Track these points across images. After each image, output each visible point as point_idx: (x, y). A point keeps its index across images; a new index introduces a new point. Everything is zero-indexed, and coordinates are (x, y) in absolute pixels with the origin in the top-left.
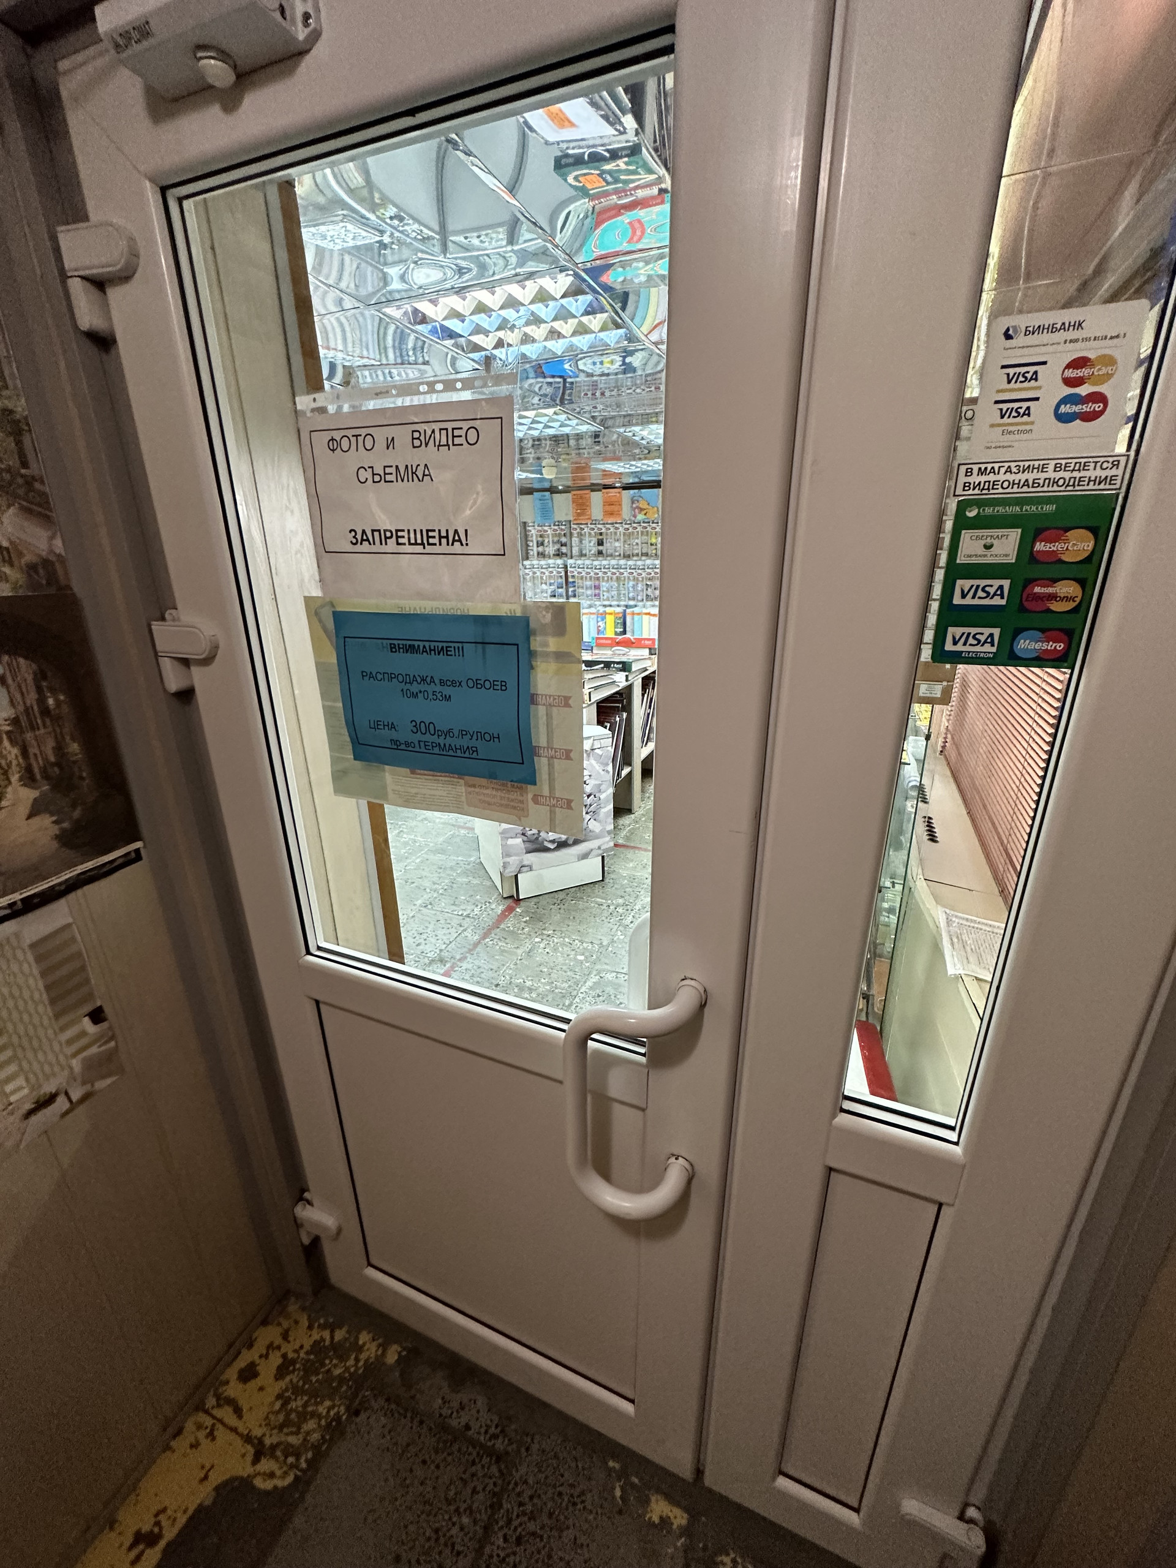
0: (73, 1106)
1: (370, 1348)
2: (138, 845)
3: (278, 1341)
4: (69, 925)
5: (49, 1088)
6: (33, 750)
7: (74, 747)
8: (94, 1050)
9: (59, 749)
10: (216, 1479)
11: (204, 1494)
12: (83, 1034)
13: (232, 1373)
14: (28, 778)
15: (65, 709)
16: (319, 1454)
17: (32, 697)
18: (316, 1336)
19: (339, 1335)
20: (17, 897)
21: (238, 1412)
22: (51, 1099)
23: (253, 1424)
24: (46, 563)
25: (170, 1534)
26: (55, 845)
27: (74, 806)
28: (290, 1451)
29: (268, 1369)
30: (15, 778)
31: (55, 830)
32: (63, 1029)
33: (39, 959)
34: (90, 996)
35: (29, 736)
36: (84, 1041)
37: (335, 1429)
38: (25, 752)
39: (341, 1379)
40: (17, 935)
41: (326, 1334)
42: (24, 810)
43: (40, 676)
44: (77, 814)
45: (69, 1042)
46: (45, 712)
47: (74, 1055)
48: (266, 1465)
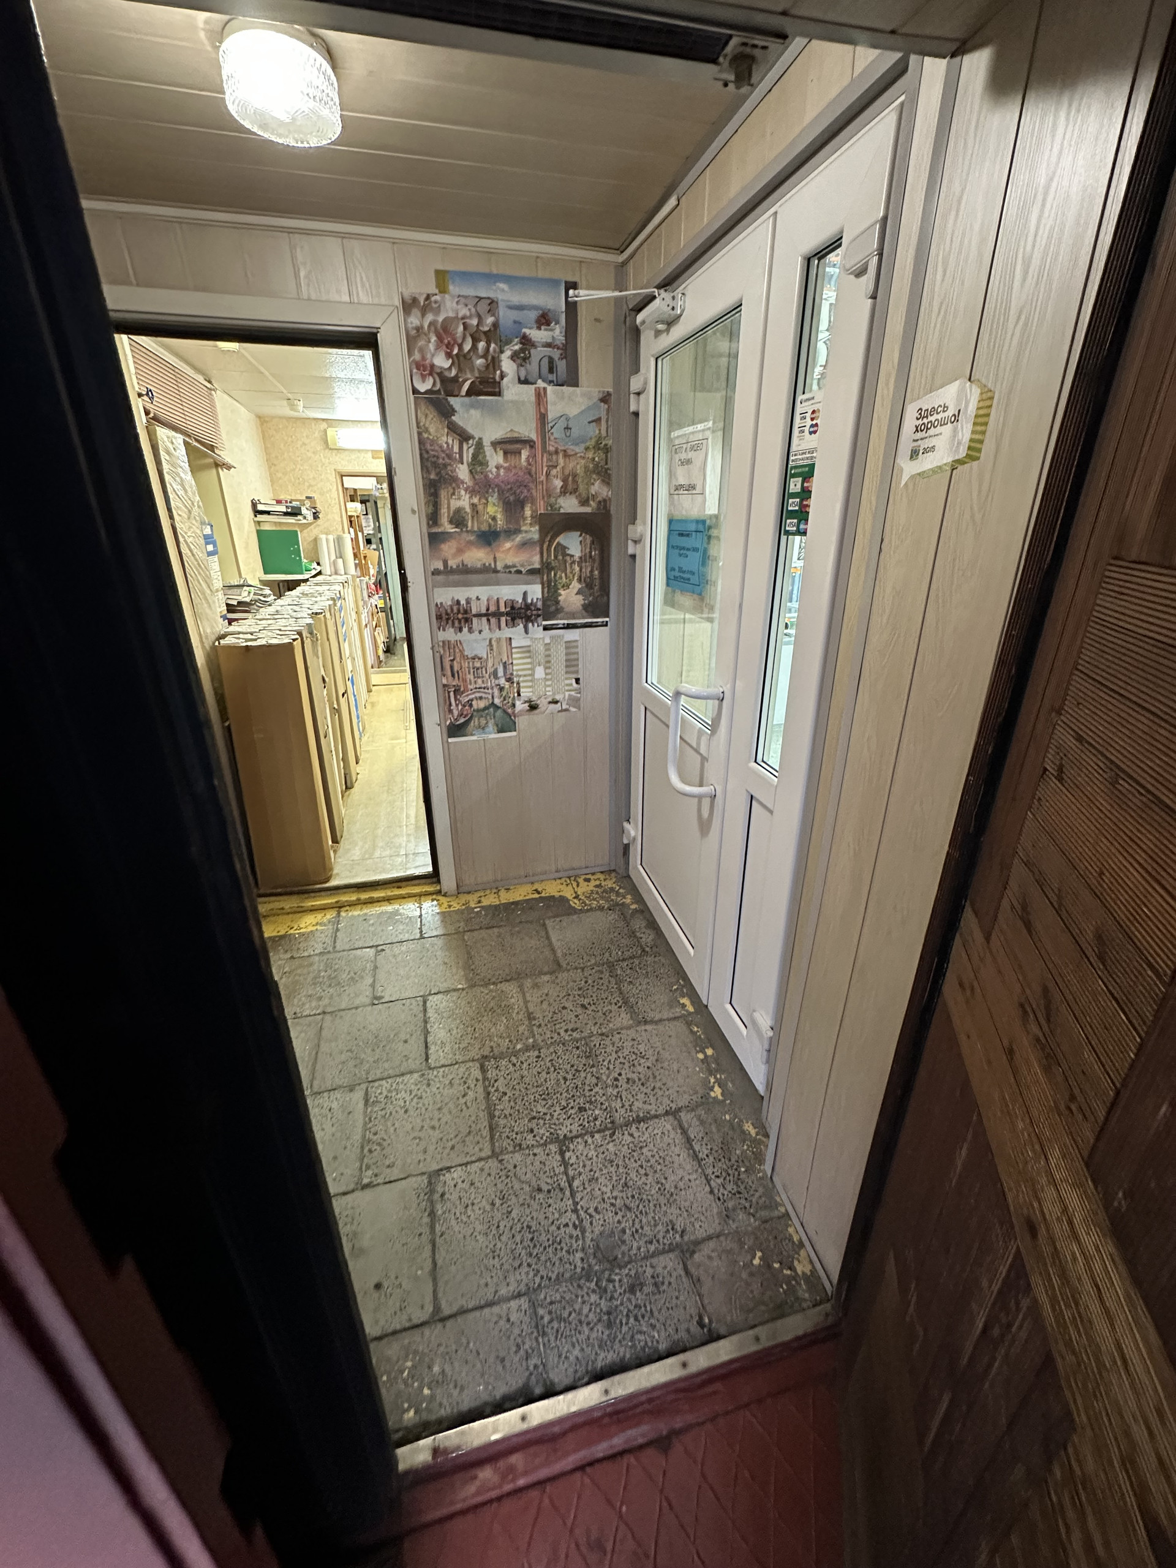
0: (562, 711)
1: (628, 899)
2: (607, 619)
3: (602, 879)
4: (576, 641)
5: (558, 697)
6: (584, 570)
7: (596, 573)
8: (573, 693)
9: (592, 571)
10: (561, 894)
11: (557, 895)
12: (571, 685)
13: (583, 877)
14: (579, 580)
15: (597, 557)
16: (591, 909)
17: (588, 550)
18: (614, 886)
19: (621, 891)
20: (566, 622)
21: (578, 886)
22: (556, 702)
23: (580, 891)
24: (605, 501)
25: (543, 895)
26: (581, 608)
27: (590, 595)
28: (584, 902)
29: (593, 883)
30: (576, 578)
31: (582, 602)
32: (566, 679)
33: (567, 648)
34: (577, 672)
35: (584, 564)
36: (570, 688)
37: (601, 908)
38: (581, 570)
39: (612, 900)
40: (563, 636)
41: (618, 888)
42: (575, 591)
43: (593, 543)
44: (591, 599)
45: (567, 685)
46: (591, 556)
47: (568, 691)
48: (576, 901)
